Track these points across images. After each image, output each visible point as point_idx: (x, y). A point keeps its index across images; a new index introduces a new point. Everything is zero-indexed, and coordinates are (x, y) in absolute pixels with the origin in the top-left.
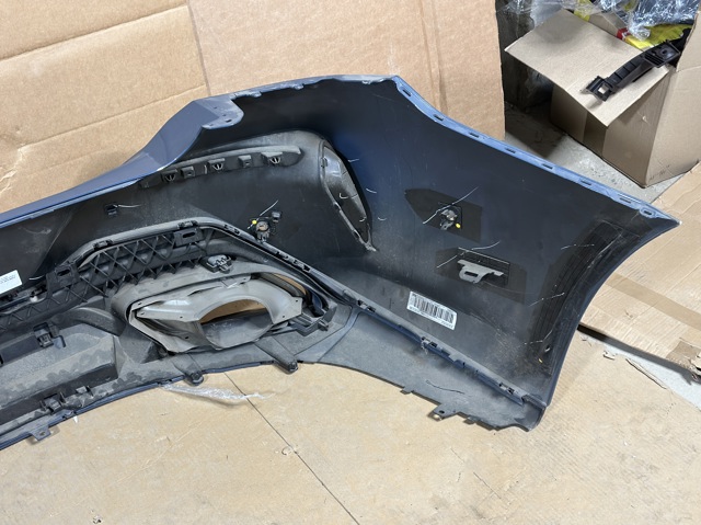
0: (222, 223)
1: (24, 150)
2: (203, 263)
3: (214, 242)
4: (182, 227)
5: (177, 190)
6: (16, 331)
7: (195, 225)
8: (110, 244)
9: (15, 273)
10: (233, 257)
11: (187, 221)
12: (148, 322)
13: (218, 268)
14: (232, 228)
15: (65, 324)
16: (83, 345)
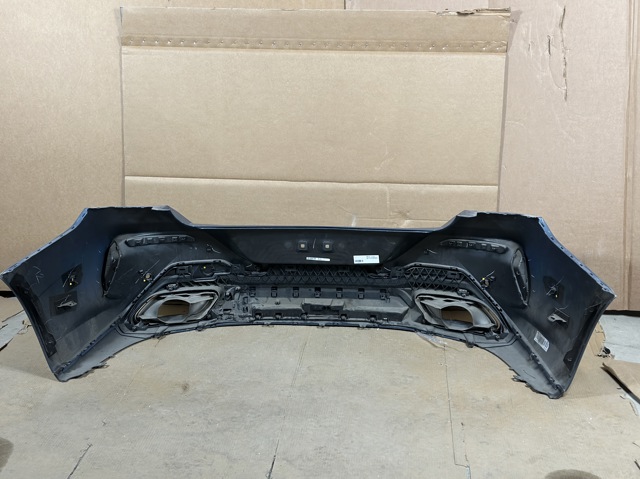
0: (469, 274)
1: (408, 221)
2: (456, 290)
3: (464, 282)
4: (451, 269)
5: (454, 252)
6: (374, 287)
7: (457, 270)
8: (421, 266)
9: (377, 256)
10: (471, 293)
11: (454, 267)
12: (423, 305)
13: (461, 294)
14: (472, 278)
15: (392, 294)
16: (396, 305)
